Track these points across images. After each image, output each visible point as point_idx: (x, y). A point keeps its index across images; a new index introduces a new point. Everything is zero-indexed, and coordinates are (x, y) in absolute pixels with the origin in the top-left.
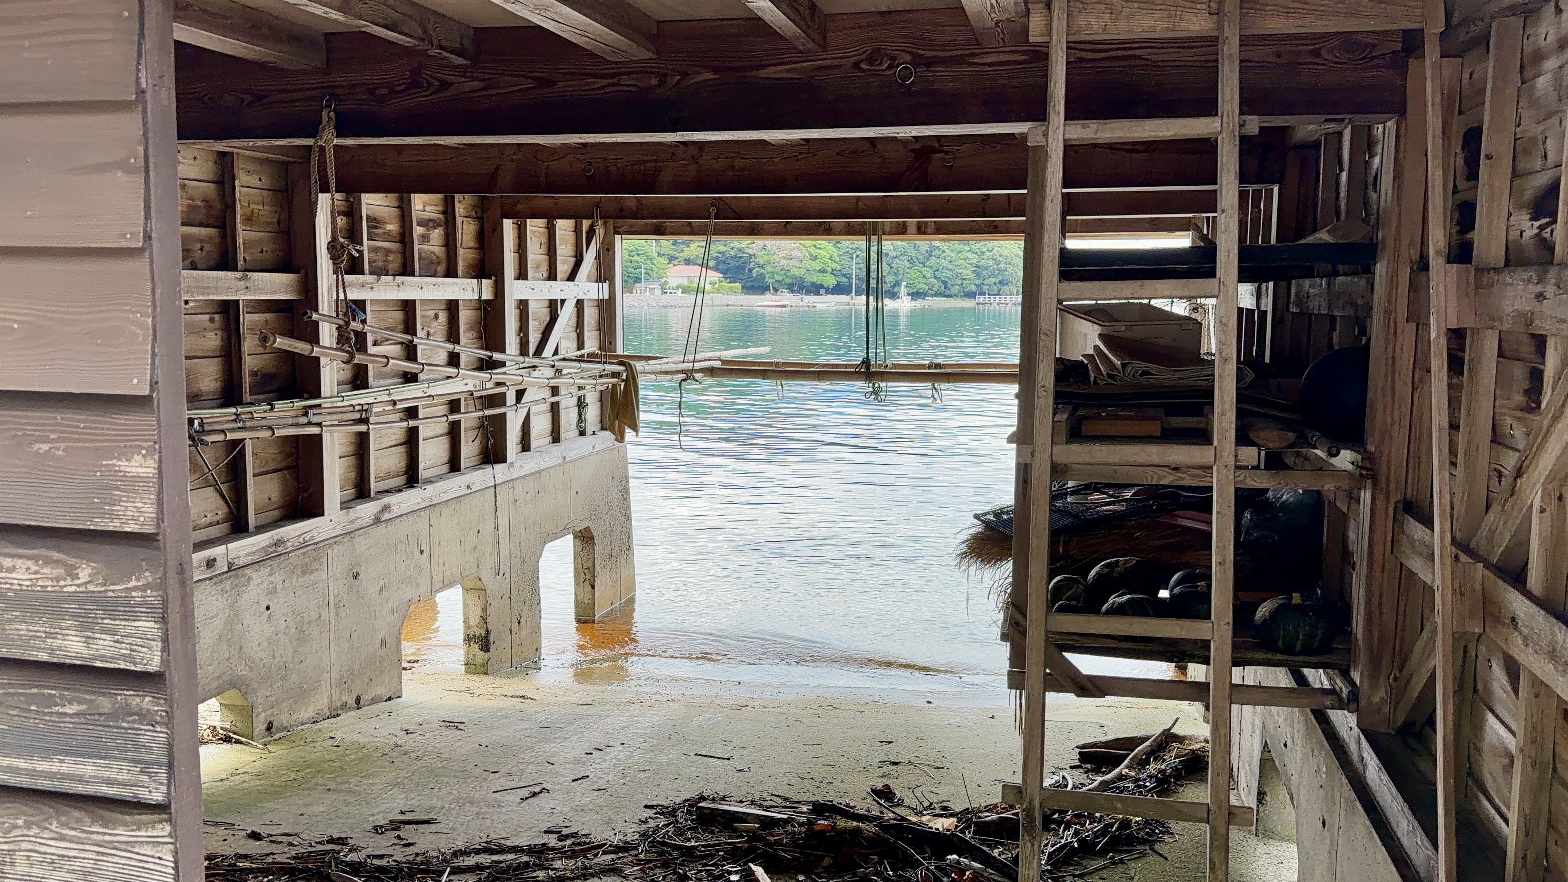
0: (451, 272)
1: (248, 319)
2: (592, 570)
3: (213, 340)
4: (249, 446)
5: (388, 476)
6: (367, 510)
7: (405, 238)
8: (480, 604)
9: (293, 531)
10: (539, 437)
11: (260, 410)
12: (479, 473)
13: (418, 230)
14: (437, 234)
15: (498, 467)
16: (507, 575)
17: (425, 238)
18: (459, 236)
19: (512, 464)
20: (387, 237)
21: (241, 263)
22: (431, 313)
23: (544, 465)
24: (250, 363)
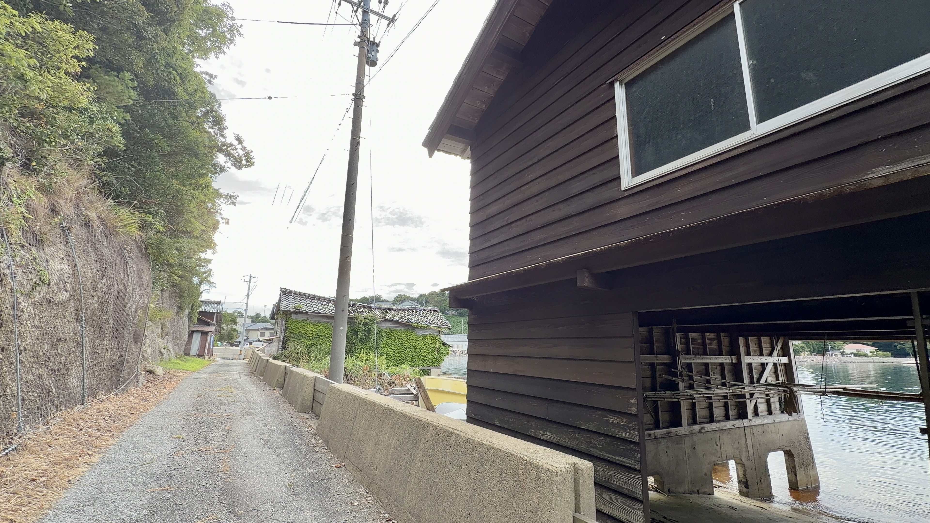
0: (721, 354)
1: (657, 368)
2: (794, 467)
3: (649, 373)
4: (659, 402)
5: (704, 418)
6: (697, 428)
7: (704, 344)
8: (743, 469)
9: (673, 430)
10: (762, 412)
11: (662, 393)
12: (737, 421)
13: (708, 341)
14: (715, 343)
15: (745, 420)
16: (753, 461)
17: (710, 344)
18: (723, 342)
19: (750, 420)
20: (698, 344)
21: (655, 353)
22: (715, 367)
23: (765, 422)
24: (659, 380)
